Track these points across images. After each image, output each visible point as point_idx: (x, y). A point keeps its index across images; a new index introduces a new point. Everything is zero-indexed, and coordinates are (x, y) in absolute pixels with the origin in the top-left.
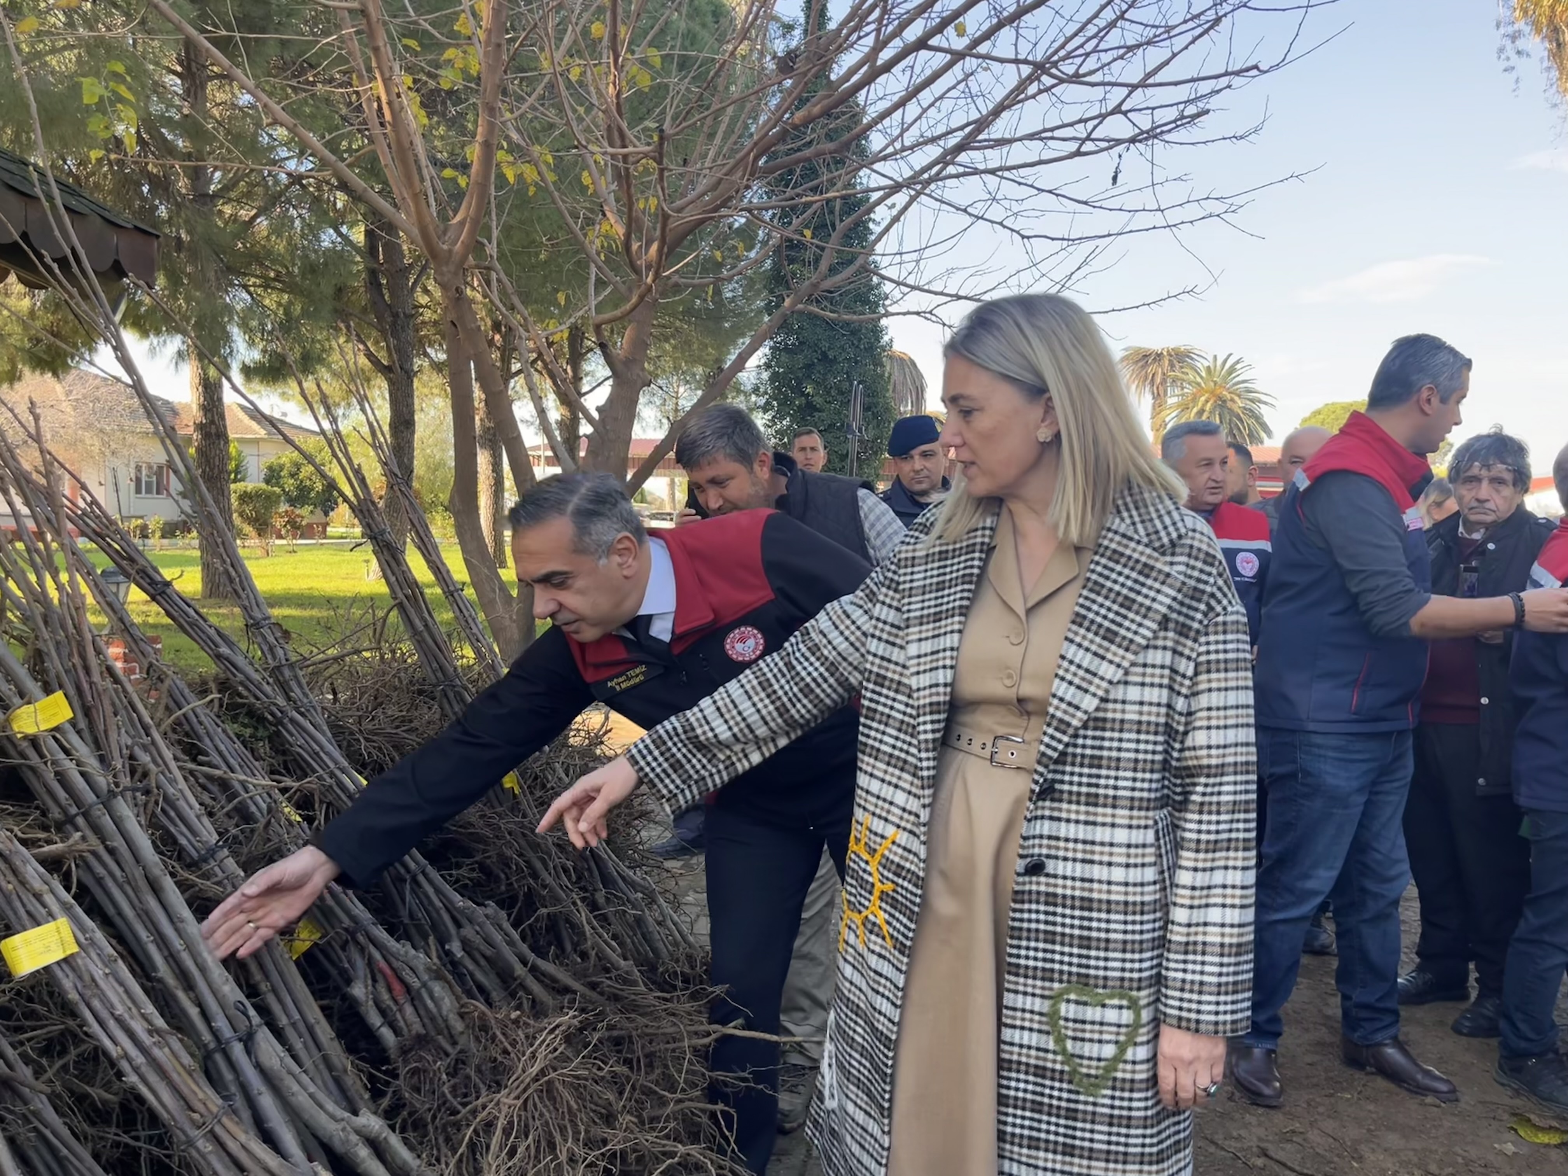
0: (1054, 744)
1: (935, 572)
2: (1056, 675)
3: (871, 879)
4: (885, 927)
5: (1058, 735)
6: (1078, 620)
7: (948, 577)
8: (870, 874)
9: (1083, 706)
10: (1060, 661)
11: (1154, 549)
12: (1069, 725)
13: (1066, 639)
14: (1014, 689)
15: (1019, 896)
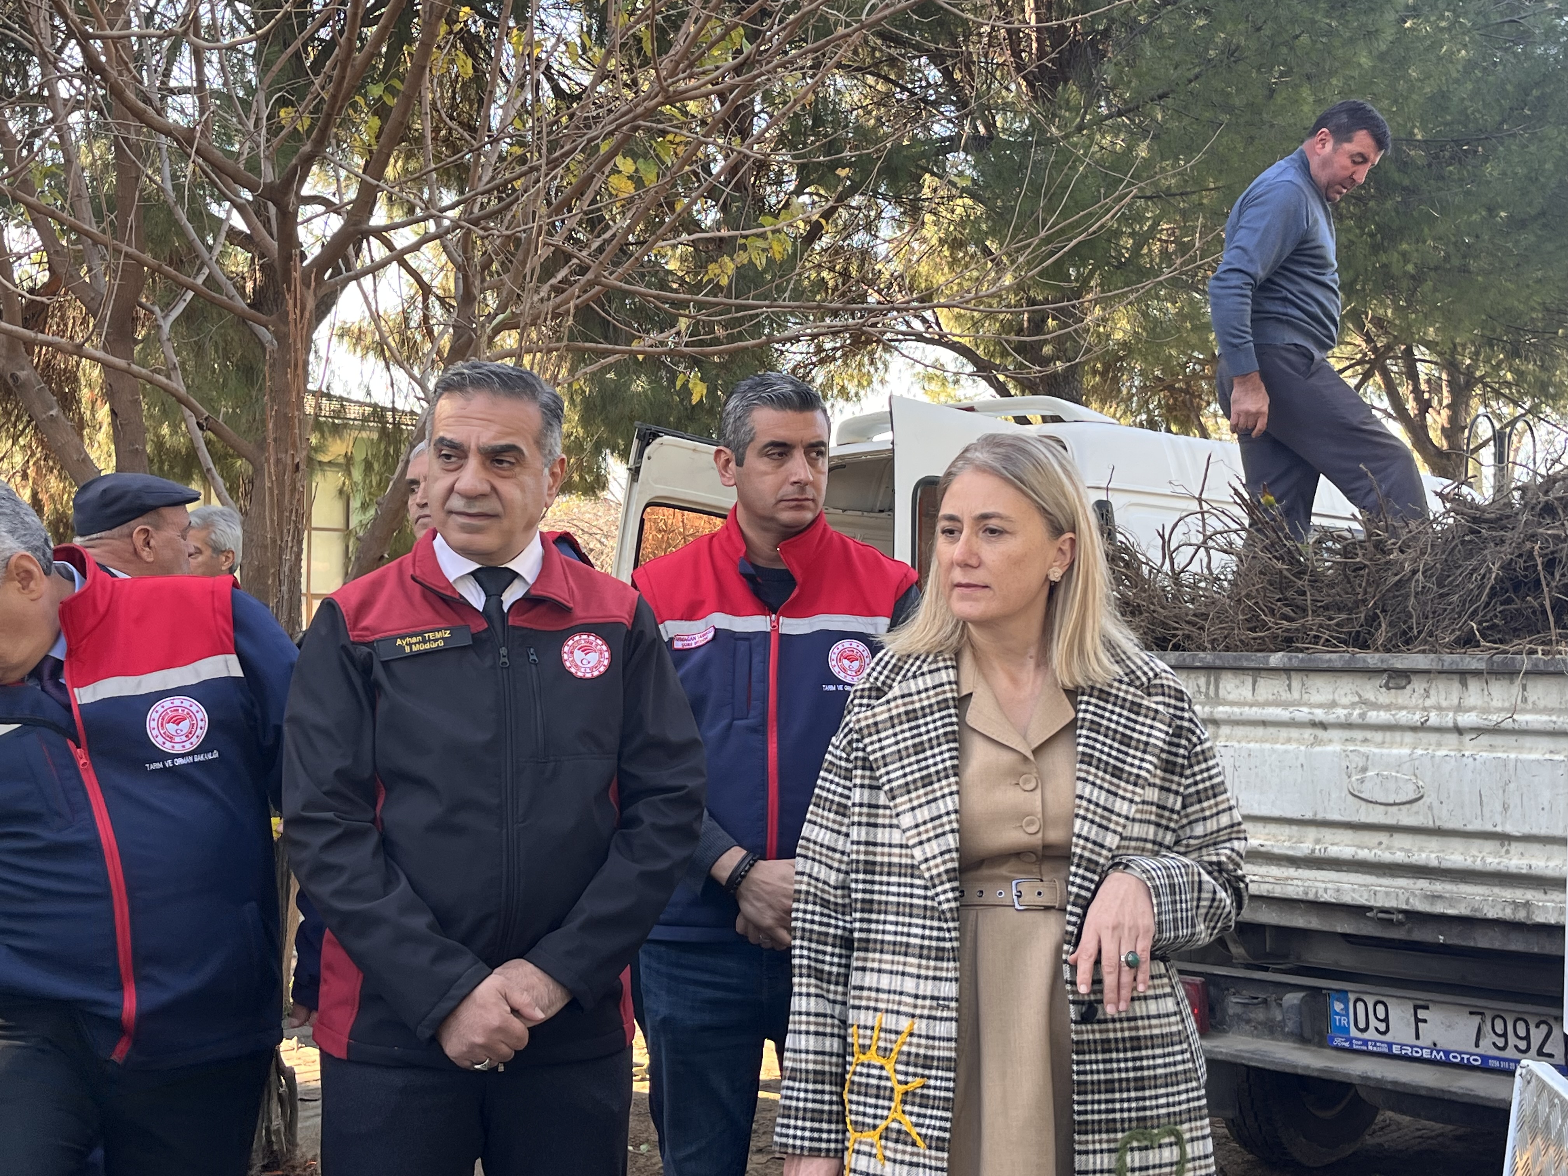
0: (1086, 884)
1: (907, 734)
2: (1077, 816)
3: (889, 1084)
4: (914, 1131)
5: (1089, 875)
6: (1087, 759)
7: (925, 738)
8: (888, 1079)
9: (1107, 843)
10: (1078, 801)
11: (1137, 688)
12: (1097, 863)
13: (1079, 779)
14: (1040, 835)
15: (1081, 1047)
